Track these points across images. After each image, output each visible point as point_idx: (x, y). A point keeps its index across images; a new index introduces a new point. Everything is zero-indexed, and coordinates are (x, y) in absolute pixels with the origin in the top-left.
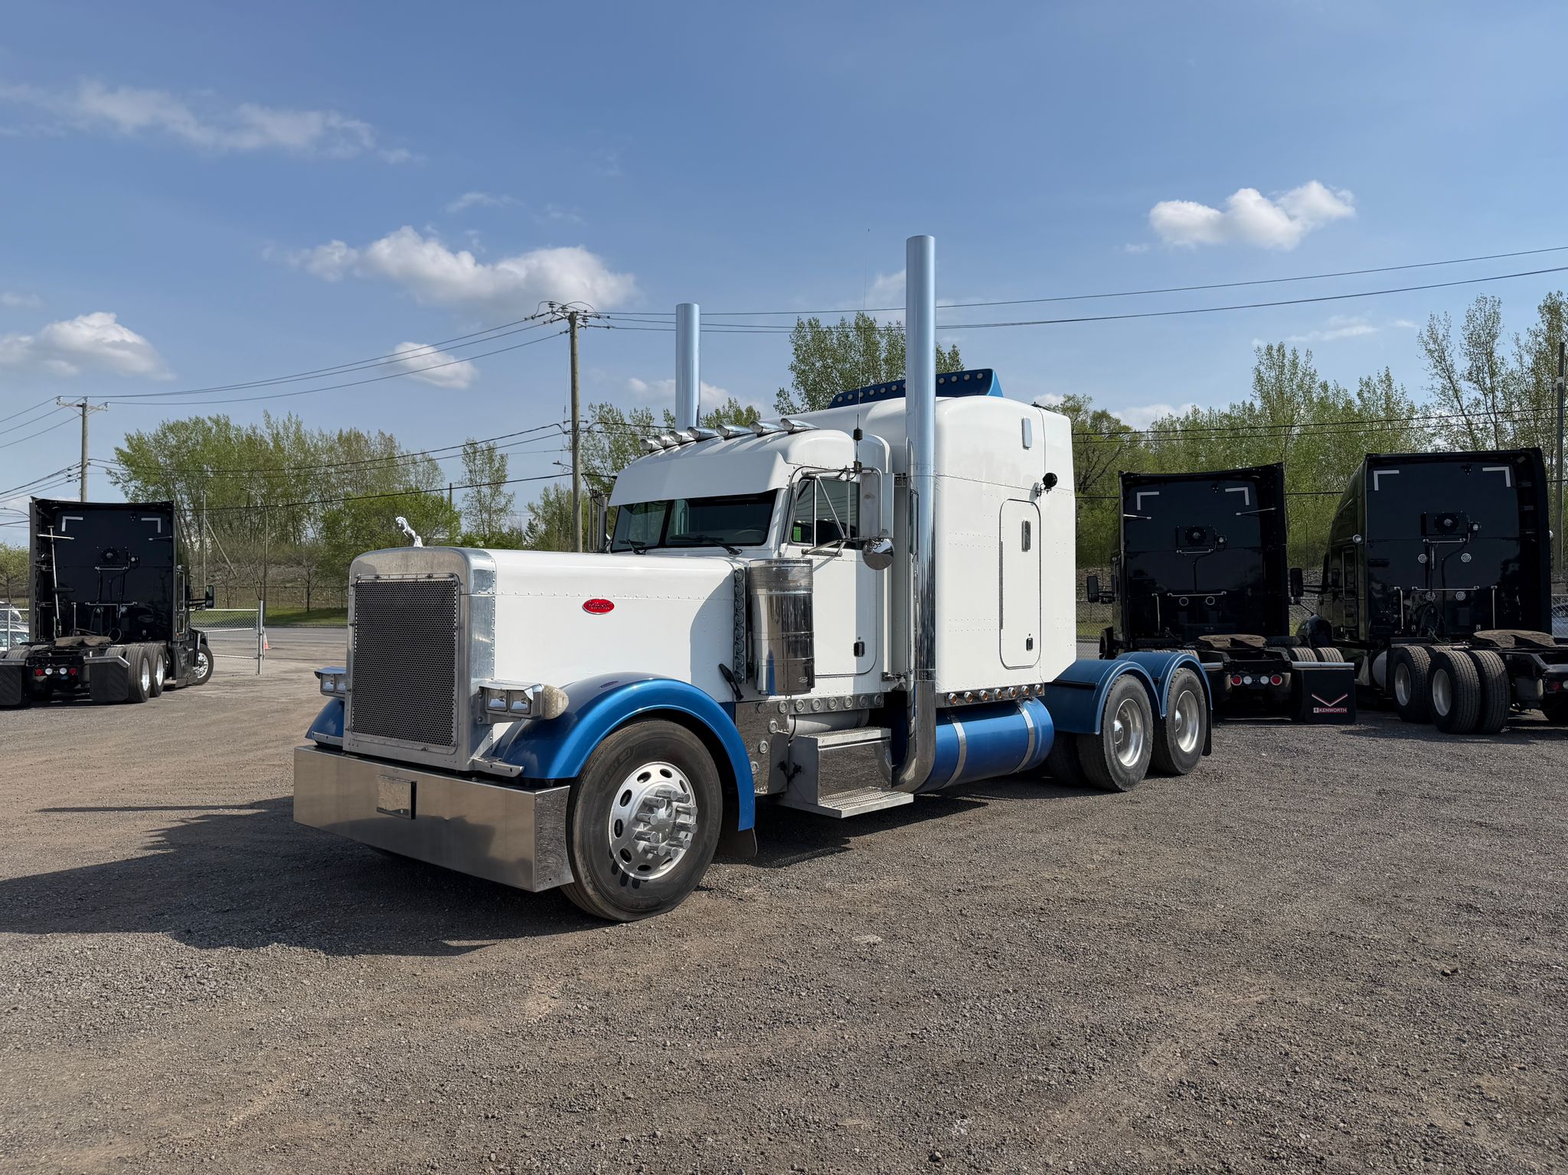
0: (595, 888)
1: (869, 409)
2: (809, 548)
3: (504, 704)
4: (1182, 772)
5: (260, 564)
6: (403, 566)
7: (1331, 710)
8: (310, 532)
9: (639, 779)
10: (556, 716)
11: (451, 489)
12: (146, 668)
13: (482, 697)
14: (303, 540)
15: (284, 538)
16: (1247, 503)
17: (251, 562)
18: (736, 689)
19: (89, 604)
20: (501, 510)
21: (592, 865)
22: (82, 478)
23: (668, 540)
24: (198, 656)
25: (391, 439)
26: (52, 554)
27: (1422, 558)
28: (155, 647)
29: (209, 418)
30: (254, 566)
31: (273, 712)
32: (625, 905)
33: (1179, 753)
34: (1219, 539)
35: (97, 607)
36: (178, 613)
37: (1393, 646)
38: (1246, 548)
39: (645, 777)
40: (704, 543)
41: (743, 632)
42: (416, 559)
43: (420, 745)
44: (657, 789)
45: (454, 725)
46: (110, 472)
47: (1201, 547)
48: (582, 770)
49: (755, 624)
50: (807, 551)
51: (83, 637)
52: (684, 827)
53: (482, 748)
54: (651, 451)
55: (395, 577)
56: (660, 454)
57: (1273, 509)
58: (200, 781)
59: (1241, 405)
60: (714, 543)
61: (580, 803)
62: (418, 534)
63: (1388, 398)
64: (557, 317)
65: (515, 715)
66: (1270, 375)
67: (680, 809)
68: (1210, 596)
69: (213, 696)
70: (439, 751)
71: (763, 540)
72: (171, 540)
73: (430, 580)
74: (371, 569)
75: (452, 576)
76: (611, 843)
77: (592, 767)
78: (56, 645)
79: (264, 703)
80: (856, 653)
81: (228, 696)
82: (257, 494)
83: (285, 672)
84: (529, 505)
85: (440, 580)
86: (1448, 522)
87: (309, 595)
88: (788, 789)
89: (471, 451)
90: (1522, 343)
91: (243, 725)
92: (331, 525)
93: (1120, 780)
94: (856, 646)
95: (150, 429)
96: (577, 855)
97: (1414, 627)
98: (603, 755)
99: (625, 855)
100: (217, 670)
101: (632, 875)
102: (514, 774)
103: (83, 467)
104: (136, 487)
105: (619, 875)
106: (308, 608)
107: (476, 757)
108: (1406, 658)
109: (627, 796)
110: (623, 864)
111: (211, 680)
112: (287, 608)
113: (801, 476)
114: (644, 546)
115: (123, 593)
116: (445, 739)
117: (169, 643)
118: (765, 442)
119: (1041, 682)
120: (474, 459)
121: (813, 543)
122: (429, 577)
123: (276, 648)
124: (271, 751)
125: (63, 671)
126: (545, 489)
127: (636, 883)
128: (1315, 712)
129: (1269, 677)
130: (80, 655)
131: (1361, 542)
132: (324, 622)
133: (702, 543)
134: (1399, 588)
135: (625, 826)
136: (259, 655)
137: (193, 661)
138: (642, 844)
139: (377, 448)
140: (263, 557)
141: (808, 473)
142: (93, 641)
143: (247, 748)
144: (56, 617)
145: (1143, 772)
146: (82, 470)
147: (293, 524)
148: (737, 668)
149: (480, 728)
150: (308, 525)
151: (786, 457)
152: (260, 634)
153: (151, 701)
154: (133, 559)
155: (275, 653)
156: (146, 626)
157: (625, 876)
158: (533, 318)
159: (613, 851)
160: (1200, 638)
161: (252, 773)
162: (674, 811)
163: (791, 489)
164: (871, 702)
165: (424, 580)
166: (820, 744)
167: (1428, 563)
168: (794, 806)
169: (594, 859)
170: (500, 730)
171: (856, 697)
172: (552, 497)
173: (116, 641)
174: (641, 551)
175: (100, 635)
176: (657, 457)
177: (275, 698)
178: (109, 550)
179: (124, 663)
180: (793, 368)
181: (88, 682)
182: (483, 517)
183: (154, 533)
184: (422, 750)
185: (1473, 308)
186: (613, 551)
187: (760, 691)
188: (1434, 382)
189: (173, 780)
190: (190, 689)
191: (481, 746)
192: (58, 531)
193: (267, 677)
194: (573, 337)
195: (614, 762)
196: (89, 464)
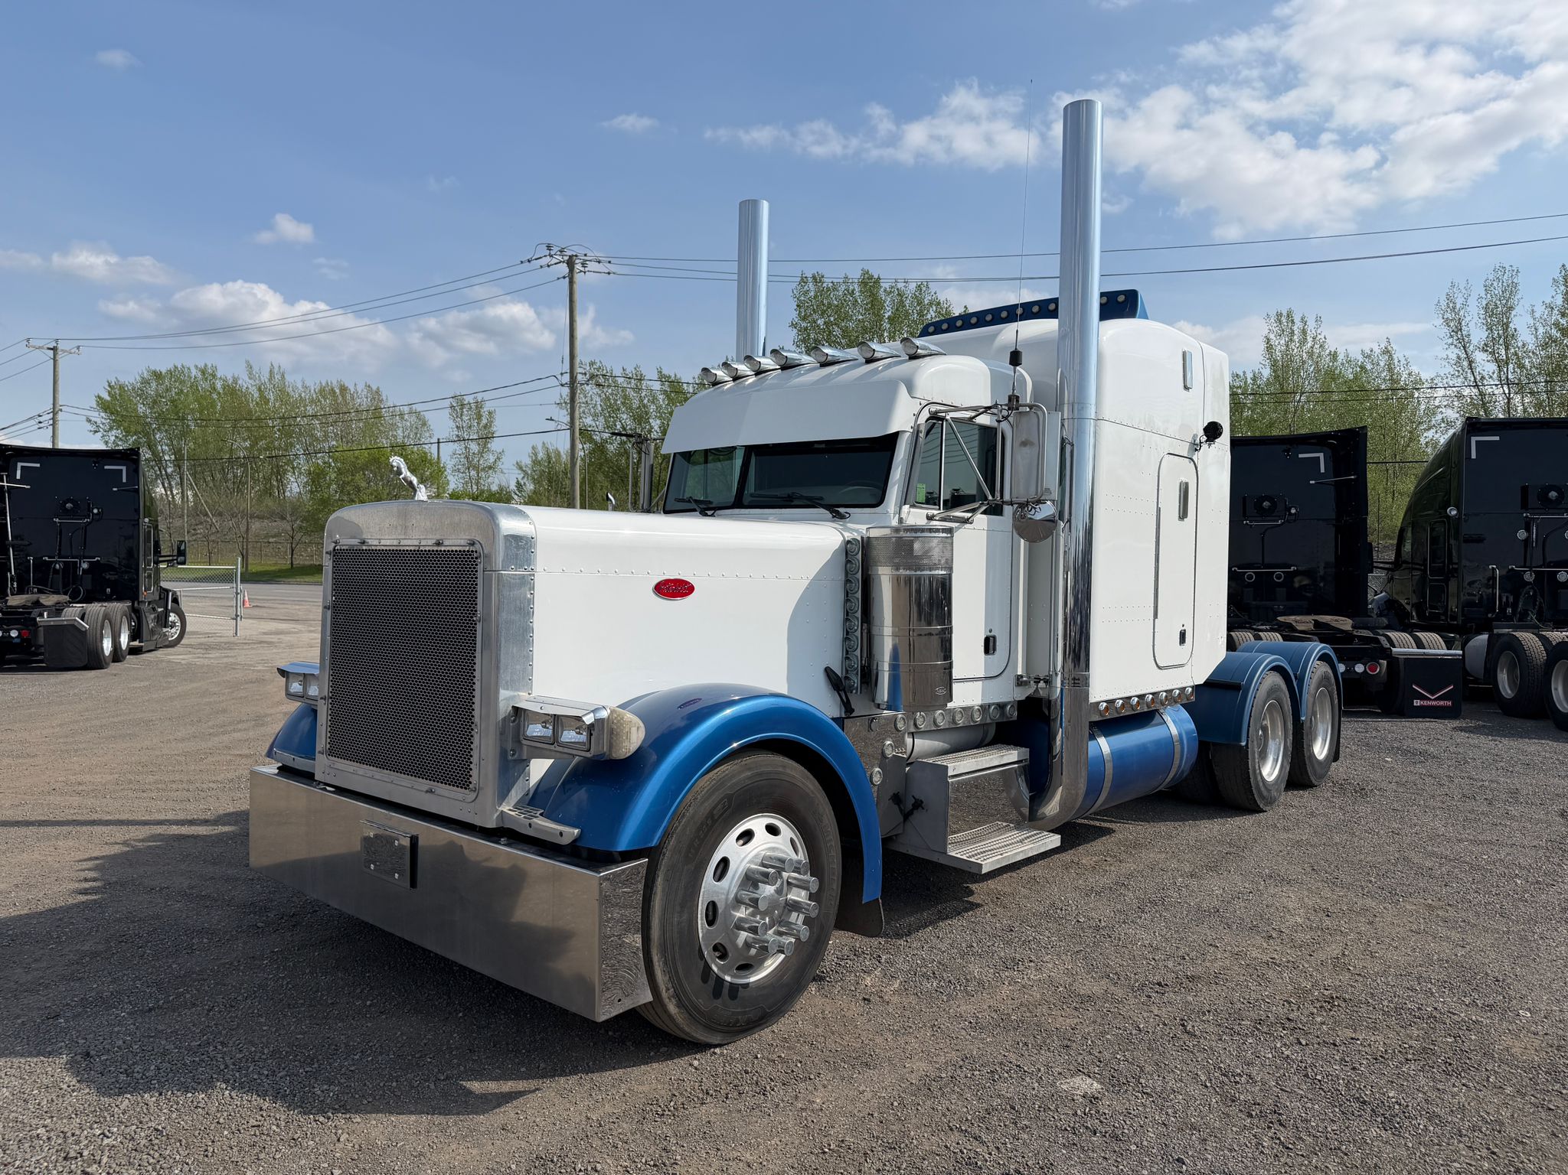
0: (680, 1005)
1: (996, 335)
2: (935, 512)
3: (549, 732)
4: (1316, 783)
5: (242, 518)
6: (399, 528)
7: (1434, 703)
8: (295, 486)
9: (738, 839)
10: (628, 755)
11: (439, 443)
12: (107, 631)
13: (514, 721)
14: (288, 494)
15: (268, 492)
16: (1322, 471)
17: (233, 516)
18: (845, 700)
19: (47, 558)
20: (490, 468)
21: (677, 972)
22: (54, 425)
23: (746, 500)
24: (170, 616)
25: (378, 392)
26: (5, 504)
27: (1522, 534)
28: (119, 607)
29: (196, 367)
30: (236, 520)
31: (247, 683)
32: (720, 1025)
33: (1314, 761)
34: (1290, 508)
35: (56, 562)
36: (145, 570)
37: (1495, 631)
38: (1318, 520)
39: (747, 836)
40: (796, 502)
41: (857, 623)
42: (419, 517)
43: (424, 784)
44: (764, 853)
45: (475, 759)
46: (90, 421)
47: (1269, 518)
48: (667, 835)
49: (875, 612)
50: (933, 516)
51: (38, 595)
52: (795, 906)
53: (515, 795)
54: (715, 383)
55: (388, 543)
56: (726, 388)
57: (1353, 477)
58: (151, 778)
59: (1242, 375)
60: (811, 503)
61: (660, 881)
62: (422, 481)
63: (1390, 370)
64: (554, 261)
65: (566, 750)
66: (1279, 344)
67: (794, 882)
68: (1279, 571)
69: (183, 662)
70: (452, 795)
71: (879, 500)
72: (137, 491)
73: (439, 549)
74: (355, 530)
75: (473, 544)
76: (701, 935)
77: (677, 827)
78: (9, 604)
79: (238, 671)
80: (987, 651)
81: (200, 661)
82: (241, 446)
83: (265, 634)
84: (517, 463)
85: (454, 549)
86: (1553, 494)
87: (293, 551)
88: (904, 830)
89: (459, 406)
90: (1537, 315)
91: (212, 700)
92: (316, 478)
93: (1263, 797)
94: (987, 640)
95: (130, 377)
96: (656, 958)
97: (1509, 610)
98: (691, 809)
99: (721, 951)
100: (191, 630)
101: (728, 978)
102: (566, 841)
103: (55, 413)
104: (116, 437)
105: (712, 982)
106: (292, 563)
107: (505, 808)
108: (1515, 646)
109: (721, 866)
110: (716, 965)
111: (183, 641)
112: (269, 564)
113: (929, 415)
114: (711, 506)
115: (85, 548)
116: (462, 780)
117: (136, 603)
118: (875, 371)
119: (1192, 684)
120: (461, 415)
121: (939, 506)
122: (438, 544)
123: (257, 606)
124: (237, 735)
125: (14, 634)
126: (533, 448)
127: (734, 989)
128: (1415, 704)
129: (1365, 664)
130: (32, 616)
131: (1456, 515)
132: (308, 579)
133: (793, 504)
134: (1494, 566)
135: (720, 911)
136: (237, 616)
137: (163, 621)
138: (743, 935)
139: (363, 401)
140: (246, 511)
141: (936, 412)
142: (49, 600)
143: (212, 731)
144: (11, 573)
145: (1283, 786)
146: (53, 415)
147: (277, 477)
148: (847, 671)
149: (511, 765)
150: (292, 480)
151: (910, 389)
152: (237, 594)
153: (114, 667)
154: (95, 511)
155: (256, 612)
156: (109, 583)
157: (720, 981)
158: (529, 261)
159: (703, 948)
160: (1279, 618)
161: (213, 767)
162: (785, 883)
163: (916, 432)
164: (1003, 713)
165: (431, 548)
166: (950, 773)
167: (1527, 541)
168: (911, 852)
169: (679, 964)
170: (539, 768)
171: (984, 708)
172: (541, 455)
173: (75, 598)
174: (710, 513)
175: (60, 594)
176: (723, 392)
177: (251, 665)
178: (69, 501)
179: (83, 626)
180: (793, 325)
181: (42, 646)
182: (471, 474)
183: (119, 483)
184: (427, 792)
185: (1491, 277)
186: (666, 512)
187: (879, 705)
188: (1449, 352)
189: (117, 776)
190: (160, 653)
191: (513, 792)
192: (11, 478)
193: (245, 639)
194: (571, 282)
195: (707, 818)
196: (61, 410)
